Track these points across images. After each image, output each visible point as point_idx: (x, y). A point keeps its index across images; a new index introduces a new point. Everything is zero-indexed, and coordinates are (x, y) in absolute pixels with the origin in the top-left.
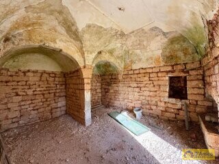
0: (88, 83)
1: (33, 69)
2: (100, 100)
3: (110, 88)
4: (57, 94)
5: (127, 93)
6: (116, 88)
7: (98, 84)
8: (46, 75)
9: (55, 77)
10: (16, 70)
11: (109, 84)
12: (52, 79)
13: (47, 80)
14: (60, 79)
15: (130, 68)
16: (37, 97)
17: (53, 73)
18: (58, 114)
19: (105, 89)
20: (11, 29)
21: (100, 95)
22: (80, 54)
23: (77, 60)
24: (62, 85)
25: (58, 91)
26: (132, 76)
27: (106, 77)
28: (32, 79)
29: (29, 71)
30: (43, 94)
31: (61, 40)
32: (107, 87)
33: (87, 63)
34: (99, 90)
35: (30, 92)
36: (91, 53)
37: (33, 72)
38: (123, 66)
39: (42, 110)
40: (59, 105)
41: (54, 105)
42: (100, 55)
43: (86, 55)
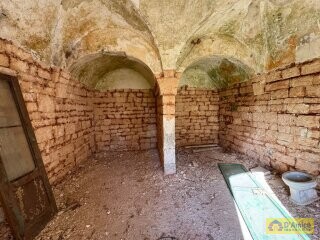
0: (170, 104)
1: (119, 88)
2: (215, 137)
3: (234, 114)
4: (146, 120)
5: (274, 127)
6: (248, 116)
7: (212, 108)
8: (132, 95)
9: (143, 97)
10: (105, 91)
11: (233, 107)
12: (138, 100)
13: (134, 102)
14: (149, 100)
15: (287, 62)
16: (124, 121)
17: (140, 92)
18: (147, 146)
19: (225, 117)
20: (65, 41)
21: (216, 127)
22: (153, 53)
23: (149, 65)
24: (151, 108)
25: (147, 115)
26: (294, 83)
27: (228, 93)
28: (120, 100)
29: (115, 91)
30: (130, 119)
31: (124, 38)
32: (229, 113)
33: (165, 67)
34: (213, 119)
35: (118, 116)
36: (171, 47)
37: (120, 92)
38: (264, 60)
39: (128, 137)
40: (149, 134)
41: (142, 134)
42: (197, 48)
43: (161, 51)
